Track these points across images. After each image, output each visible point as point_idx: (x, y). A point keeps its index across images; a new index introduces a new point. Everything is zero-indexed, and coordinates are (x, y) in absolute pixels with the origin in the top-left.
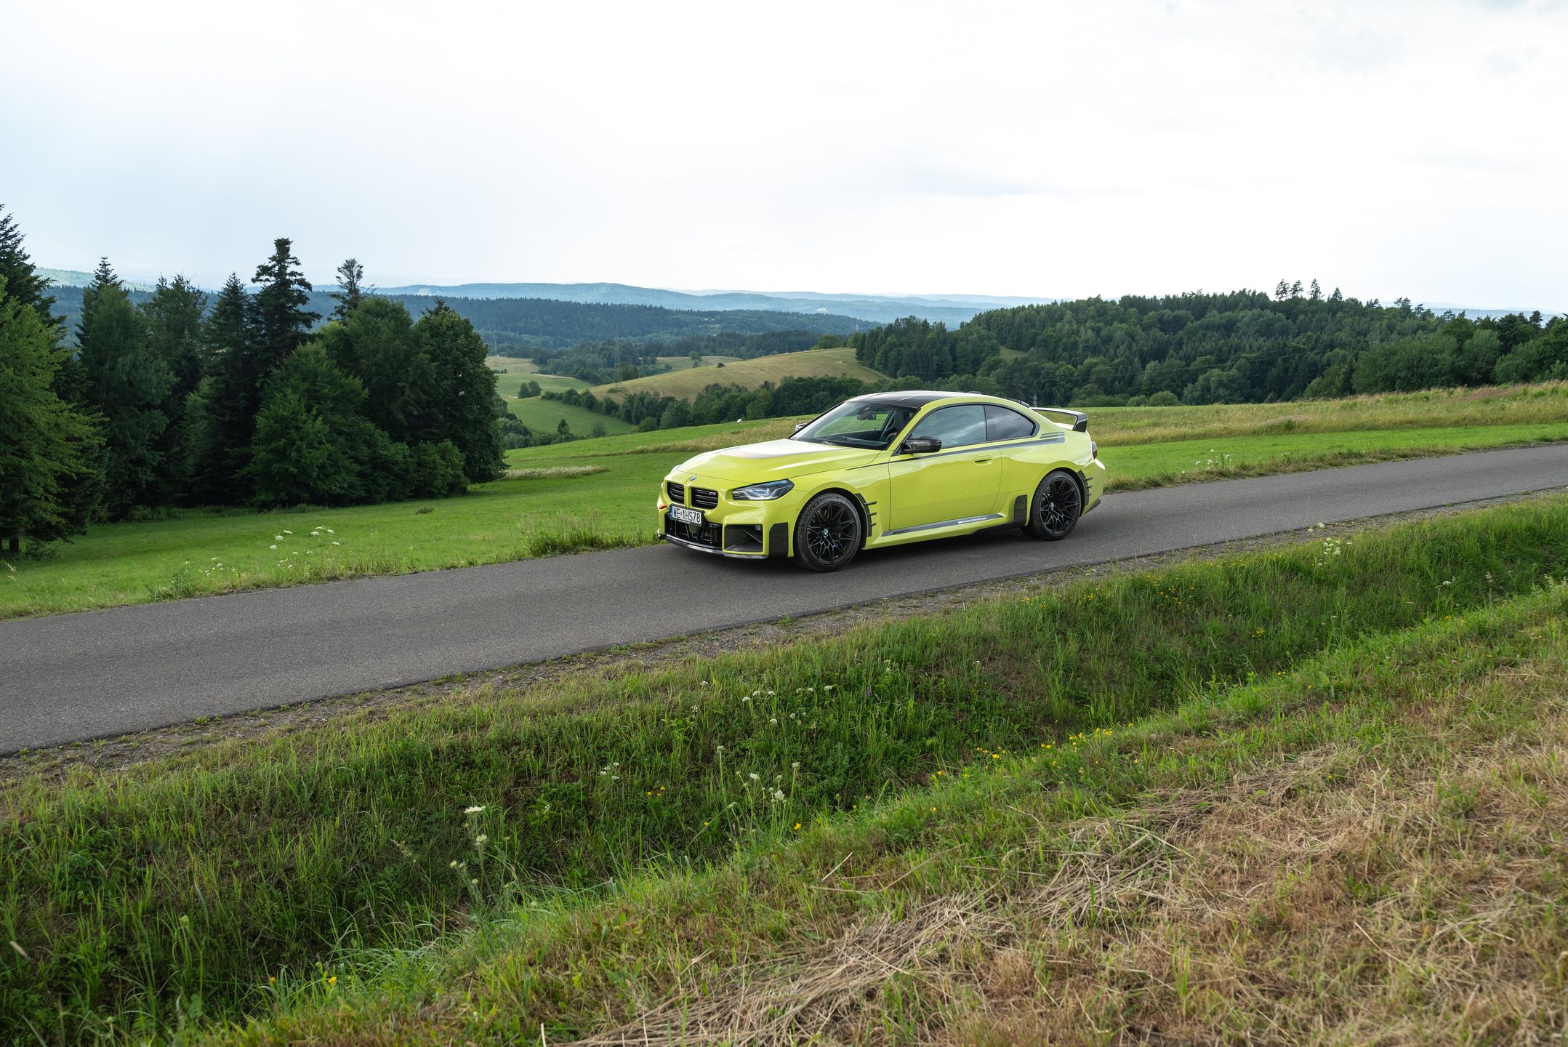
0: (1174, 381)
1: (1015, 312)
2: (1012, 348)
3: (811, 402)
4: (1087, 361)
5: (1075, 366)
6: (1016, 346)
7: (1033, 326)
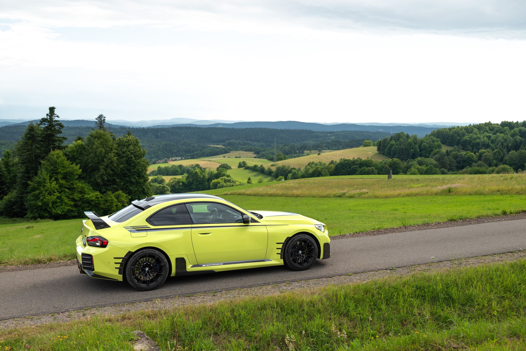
0: (522, 159)
1: (450, 129)
2: (449, 145)
3: (350, 170)
4: (481, 151)
5: (475, 153)
6: (451, 145)
7: (459, 135)
